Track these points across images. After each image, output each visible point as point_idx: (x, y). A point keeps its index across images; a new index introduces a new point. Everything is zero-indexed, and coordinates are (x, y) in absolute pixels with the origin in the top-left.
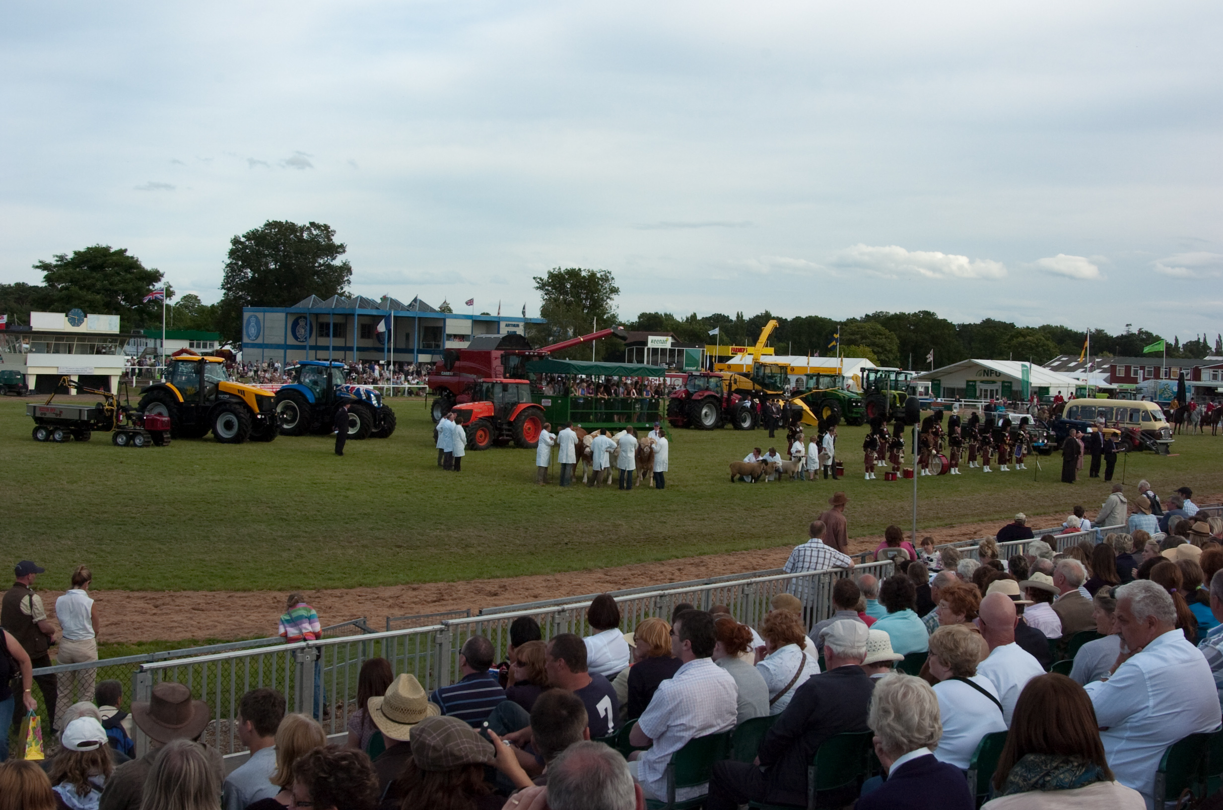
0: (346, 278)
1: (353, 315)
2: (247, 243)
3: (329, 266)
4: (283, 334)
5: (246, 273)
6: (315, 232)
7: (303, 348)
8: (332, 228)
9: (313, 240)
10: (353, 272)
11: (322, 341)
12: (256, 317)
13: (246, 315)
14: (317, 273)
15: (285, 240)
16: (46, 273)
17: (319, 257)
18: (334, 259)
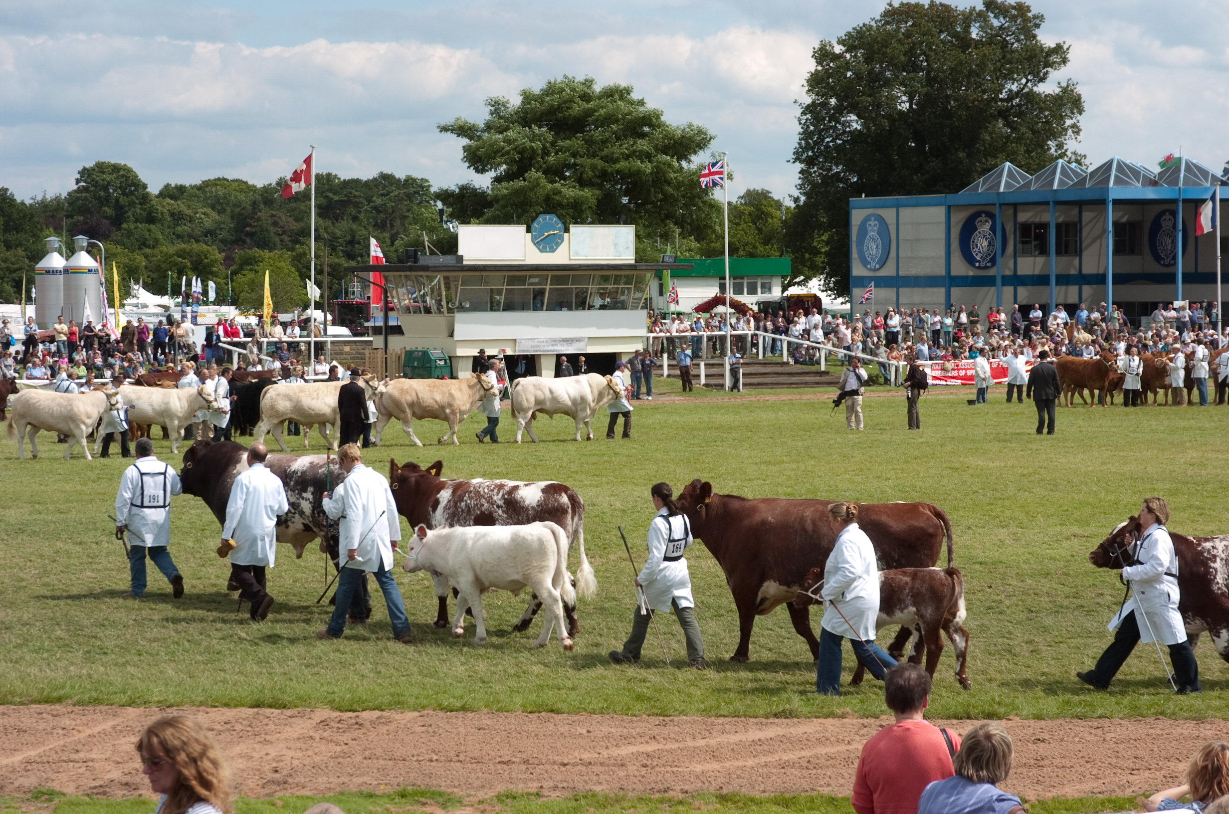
0: (1069, 122)
1: (1103, 202)
2: (848, 56)
3: (1031, 98)
4: (942, 252)
5: (849, 122)
6: (996, 23)
7: (989, 281)
8: (1034, 11)
9: (995, 39)
10: (1086, 106)
11: (1029, 265)
12: (880, 219)
13: (857, 217)
14: (1004, 114)
15: (929, 45)
16: (465, 141)
17: (1009, 77)
18: (1042, 80)
